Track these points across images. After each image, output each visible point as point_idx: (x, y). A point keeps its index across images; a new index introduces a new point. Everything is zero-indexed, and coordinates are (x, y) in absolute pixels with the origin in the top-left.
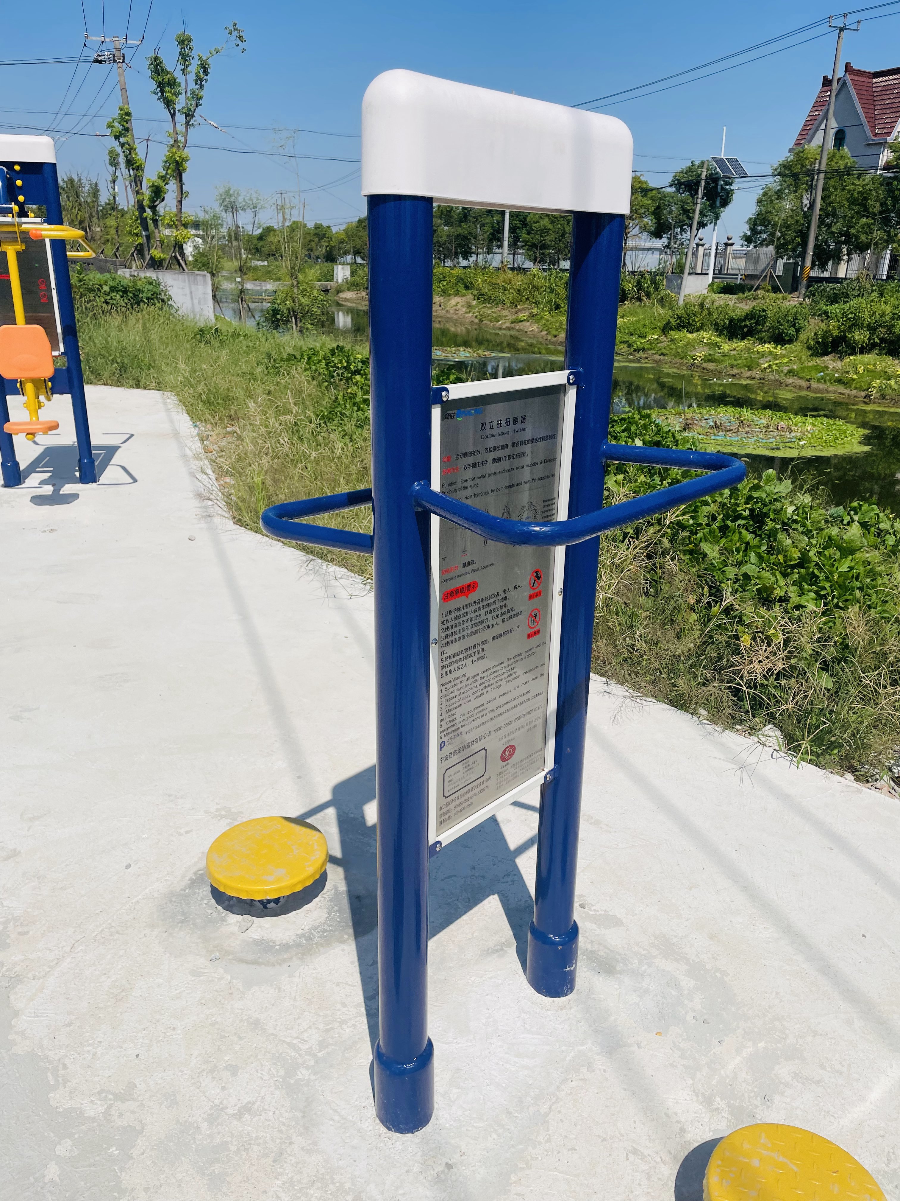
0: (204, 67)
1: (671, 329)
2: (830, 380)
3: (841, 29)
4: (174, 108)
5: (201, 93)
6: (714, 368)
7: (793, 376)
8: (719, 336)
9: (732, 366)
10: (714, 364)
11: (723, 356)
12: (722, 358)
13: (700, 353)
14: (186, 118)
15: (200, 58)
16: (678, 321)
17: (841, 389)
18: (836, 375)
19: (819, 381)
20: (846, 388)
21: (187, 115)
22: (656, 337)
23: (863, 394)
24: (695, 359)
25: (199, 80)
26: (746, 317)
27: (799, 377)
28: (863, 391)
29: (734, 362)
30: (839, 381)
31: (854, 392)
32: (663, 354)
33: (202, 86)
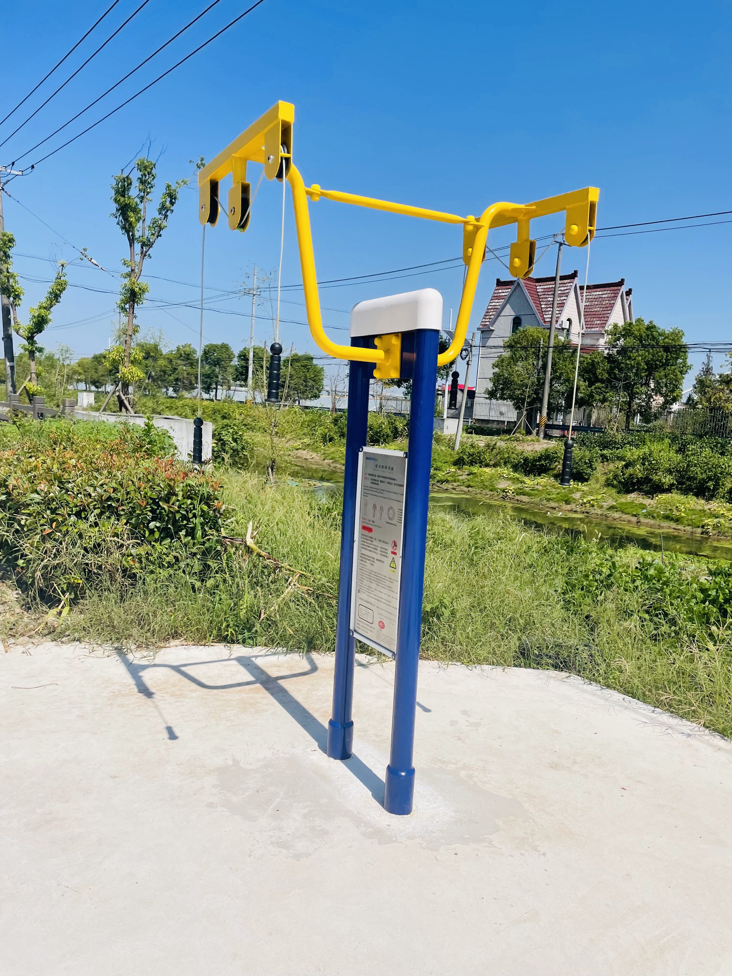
0: (172, 197)
1: (464, 464)
2: (658, 516)
3: (561, 244)
4: (133, 235)
5: (164, 224)
6: (529, 500)
7: (617, 511)
8: (515, 471)
9: (548, 500)
10: (526, 497)
11: (532, 490)
12: (530, 492)
13: (511, 487)
14: (142, 248)
15: (169, 186)
16: (470, 458)
17: (673, 525)
18: (662, 513)
19: (646, 516)
20: (678, 524)
21: (143, 245)
22: (454, 470)
23: (699, 530)
24: (506, 492)
25: (164, 210)
26: (540, 459)
27: (622, 512)
28: (698, 527)
29: (548, 497)
30: (667, 518)
31: (689, 528)
32: (469, 486)
33: (166, 216)
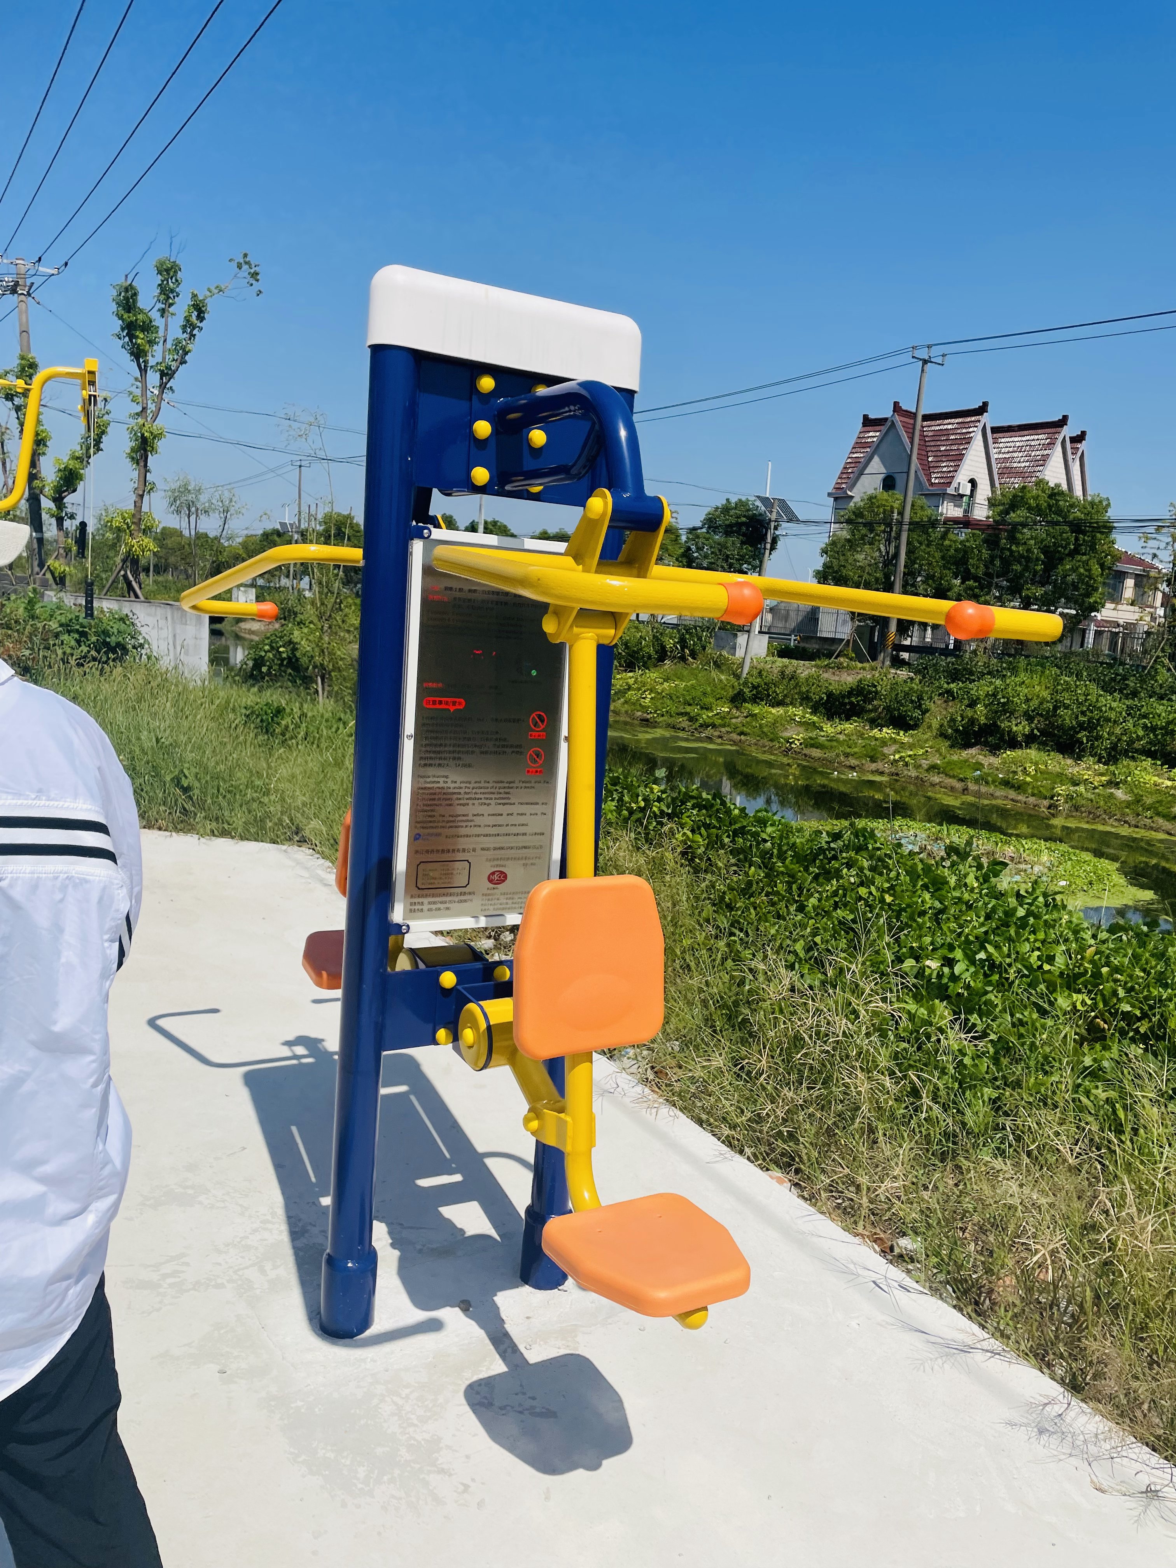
0: (199, 309)
1: (745, 701)
2: (994, 782)
3: (925, 362)
4: (146, 362)
5: (190, 347)
6: (820, 755)
7: (939, 773)
8: (814, 713)
9: (847, 755)
10: (818, 751)
11: (830, 741)
12: (826, 743)
13: (797, 735)
14: (161, 378)
15: (194, 296)
16: (754, 692)
17: (1012, 794)
18: (1001, 776)
19: (977, 781)
20: (1019, 793)
21: (163, 374)
22: (727, 710)
23: (1046, 803)
24: (791, 743)
25: (189, 327)
26: (851, 693)
27: (946, 775)
28: (1045, 798)
29: (848, 750)
30: (1006, 783)
31: (1032, 800)
32: (742, 733)
33: (192, 336)
